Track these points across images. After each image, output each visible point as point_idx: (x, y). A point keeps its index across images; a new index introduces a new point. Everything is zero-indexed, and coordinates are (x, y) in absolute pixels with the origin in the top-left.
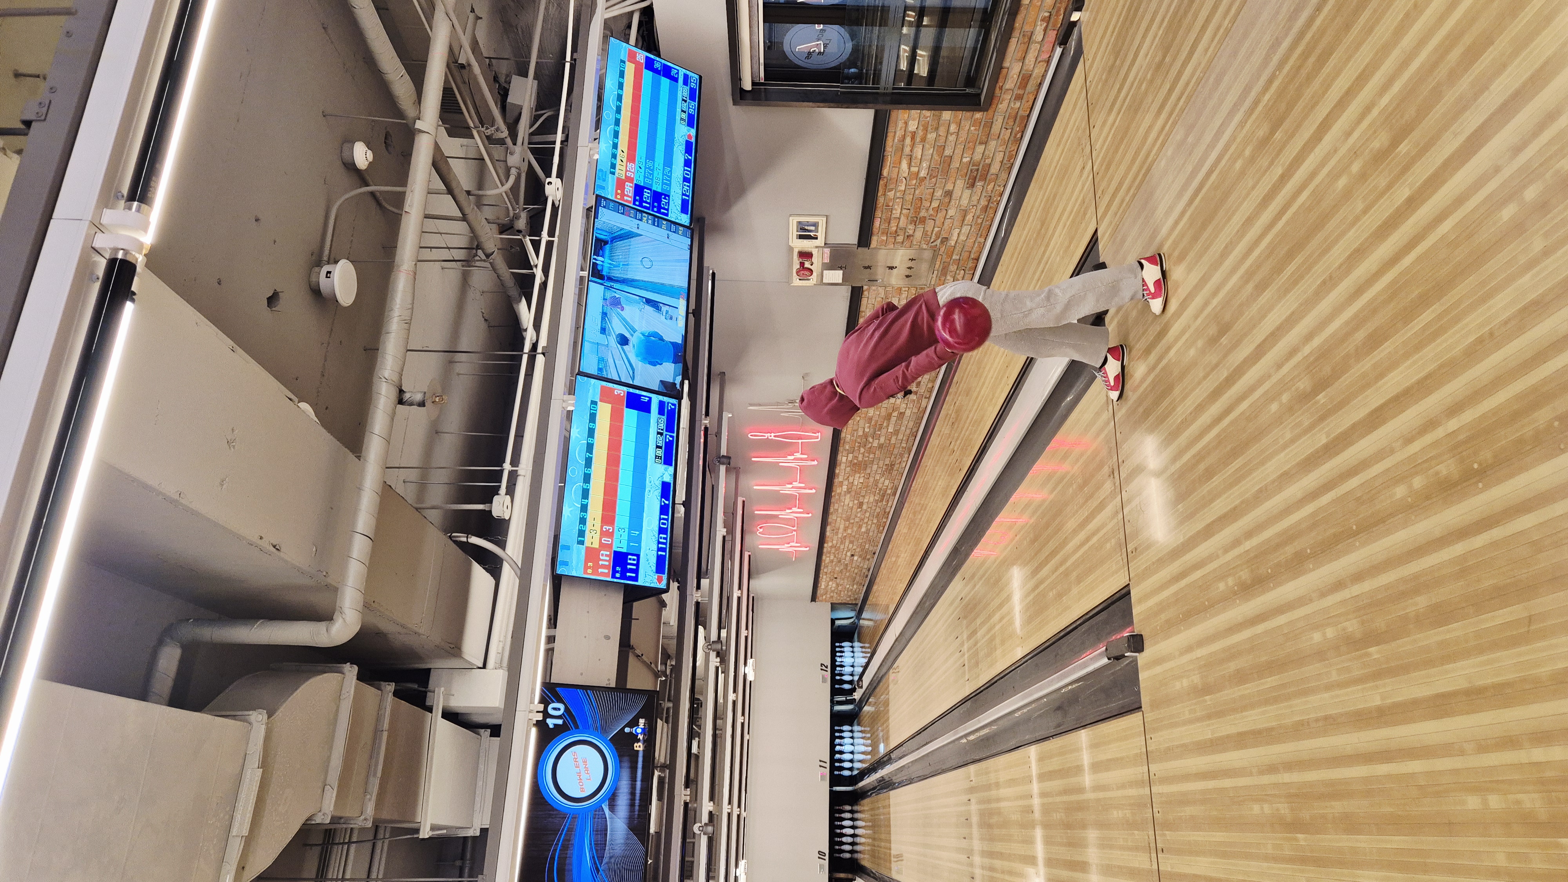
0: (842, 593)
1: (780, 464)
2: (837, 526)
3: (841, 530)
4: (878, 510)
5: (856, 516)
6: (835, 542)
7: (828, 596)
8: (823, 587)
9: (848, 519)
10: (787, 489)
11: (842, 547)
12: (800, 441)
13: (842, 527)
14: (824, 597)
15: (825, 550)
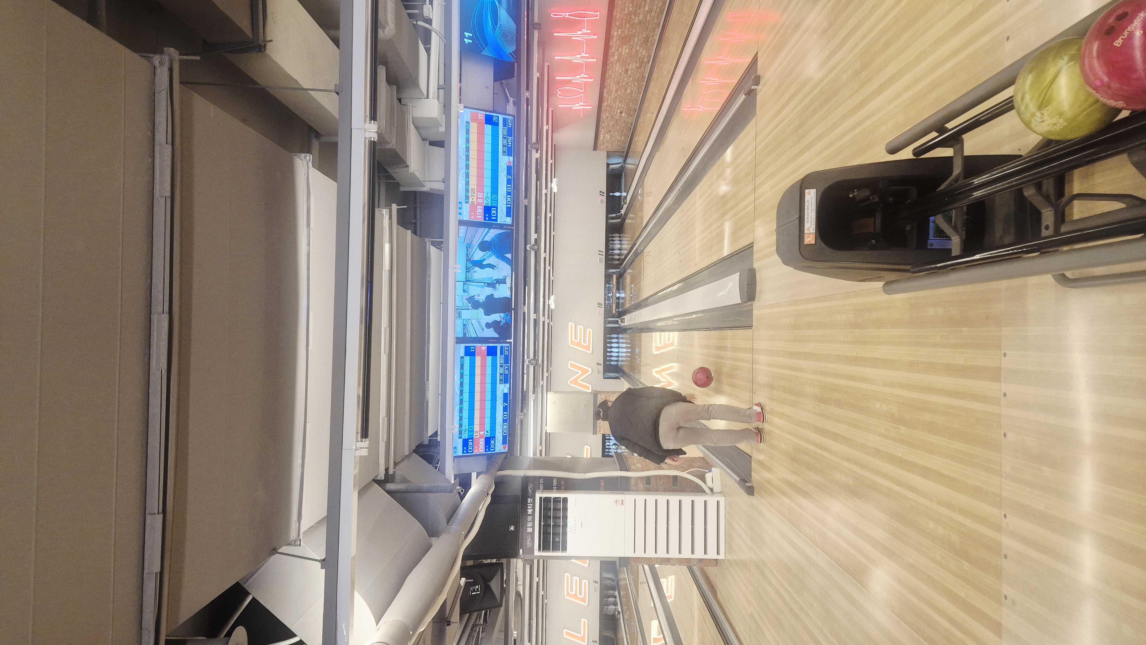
0: (614, 143)
1: (573, 38)
2: (611, 88)
3: (613, 92)
4: (638, 75)
5: (623, 80)
6: (609, 102)
7: (605, 146)
8: (601, 138)
9: (618, 83)
10: (577, 59)
11: (614, 106)
12: (586, 19)
13: (614, 89)
14: (602, 147)
15: (603, 109)
